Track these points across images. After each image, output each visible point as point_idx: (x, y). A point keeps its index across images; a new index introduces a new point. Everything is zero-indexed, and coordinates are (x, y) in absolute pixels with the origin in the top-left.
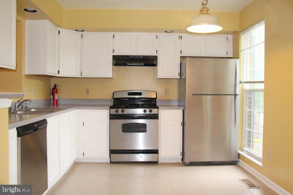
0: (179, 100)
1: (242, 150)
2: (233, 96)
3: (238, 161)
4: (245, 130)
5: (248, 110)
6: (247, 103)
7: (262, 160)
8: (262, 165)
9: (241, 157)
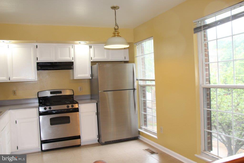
0: (91, 95)
1: (141, 128)
2: (132, 90)
3: (139, 137)
4: (142, 113)
5: (143, 99)
6: (142, 94)
7: (156, 134)
8: (157, 137)
9: (141, 133)
